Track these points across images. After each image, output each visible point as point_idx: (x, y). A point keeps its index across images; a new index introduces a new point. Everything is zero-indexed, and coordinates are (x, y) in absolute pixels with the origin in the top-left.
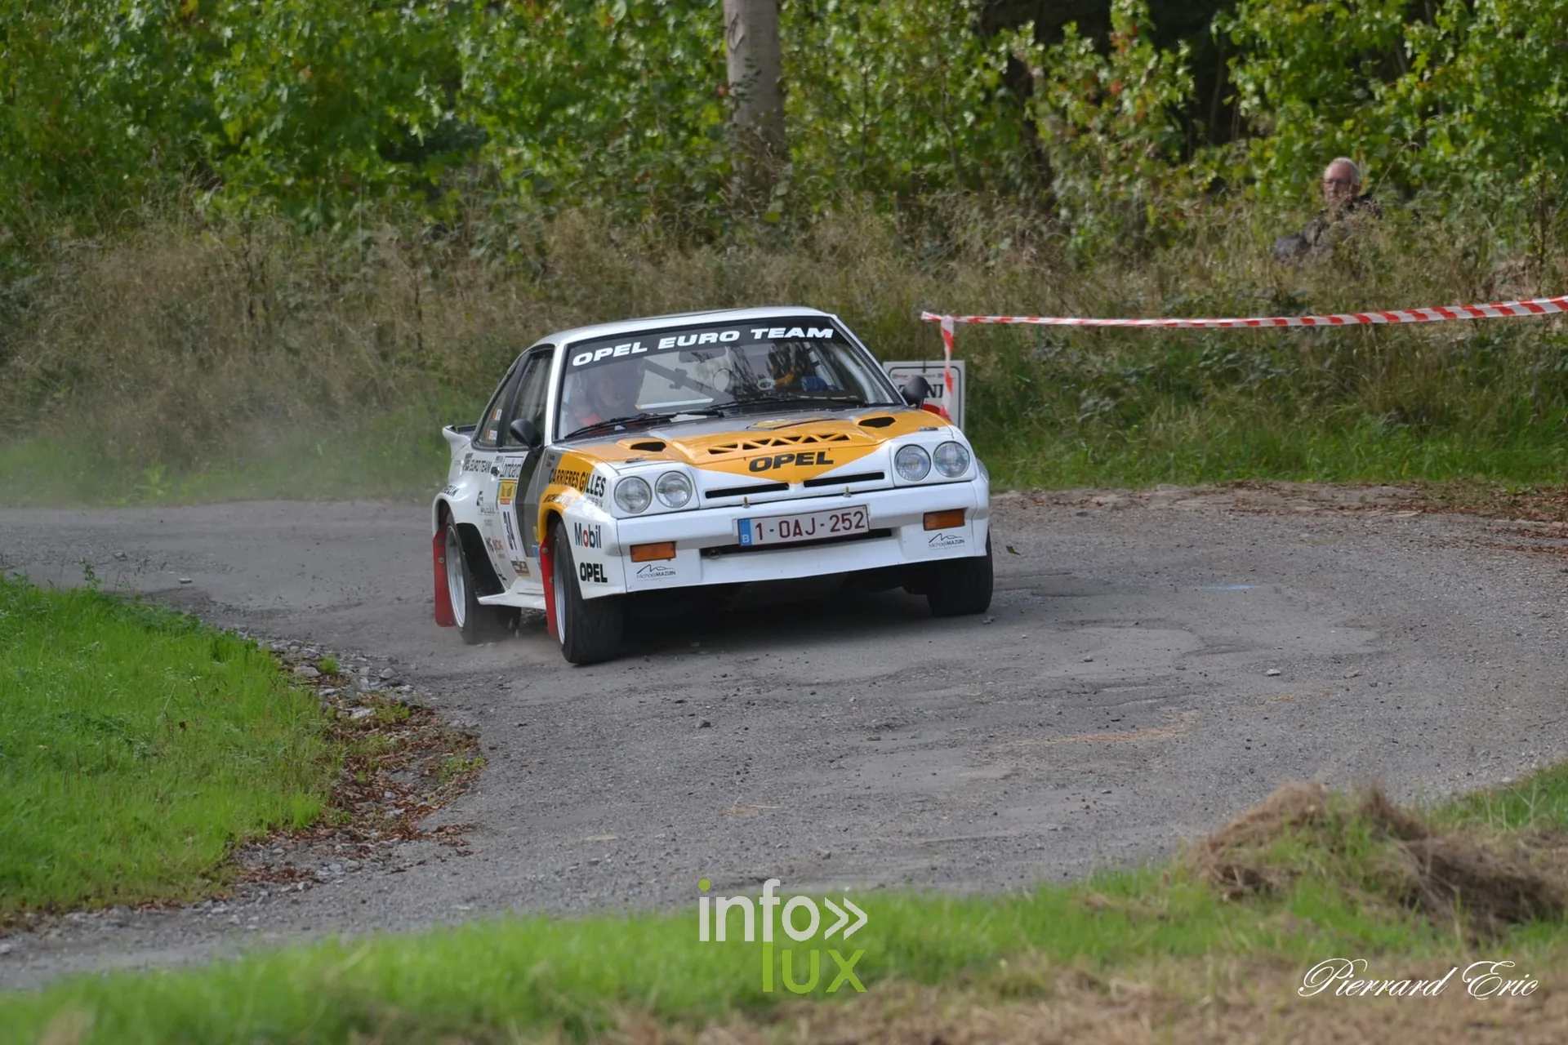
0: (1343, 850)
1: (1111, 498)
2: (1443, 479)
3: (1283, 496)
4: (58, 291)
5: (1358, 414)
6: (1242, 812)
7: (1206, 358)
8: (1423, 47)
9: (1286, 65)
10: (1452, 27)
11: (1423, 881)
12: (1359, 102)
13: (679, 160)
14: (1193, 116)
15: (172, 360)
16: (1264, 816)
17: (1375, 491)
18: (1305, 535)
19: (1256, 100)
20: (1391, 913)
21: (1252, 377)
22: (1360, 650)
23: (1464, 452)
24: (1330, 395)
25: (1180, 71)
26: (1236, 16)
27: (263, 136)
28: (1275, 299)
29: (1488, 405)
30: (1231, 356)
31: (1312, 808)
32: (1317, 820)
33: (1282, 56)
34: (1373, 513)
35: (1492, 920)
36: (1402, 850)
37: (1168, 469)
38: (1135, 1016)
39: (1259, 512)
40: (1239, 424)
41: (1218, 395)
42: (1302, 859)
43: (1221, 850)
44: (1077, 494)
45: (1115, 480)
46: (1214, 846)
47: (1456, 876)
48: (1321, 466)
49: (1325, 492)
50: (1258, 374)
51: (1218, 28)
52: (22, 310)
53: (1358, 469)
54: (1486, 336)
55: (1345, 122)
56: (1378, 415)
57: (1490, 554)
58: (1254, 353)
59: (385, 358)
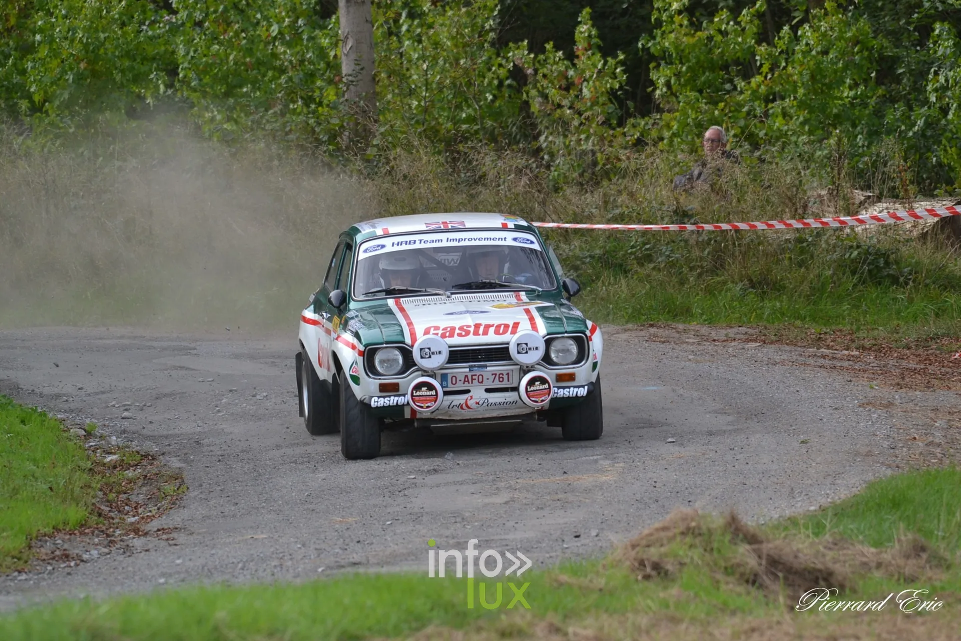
0: (712, 549)
2: (776, 323)
3: (678, 332)
5: (725, 283)
6: (649, 525)
7: (633, 247)
8: (767, 59)
9: (684, 68)
10: (784, 47)
11: (761, 570)
12: (728, 92)
13: (311, 121)
14: (627, 99)
16: (665, 529)
17: (735, 330)
18: (691, 357)
19: (665, 90)
20: (741, 589)
21: (660, 259)
22: (724, 428)
23: (789, 307)
24: (707, 272)
25: (618, 70)
26: (654, 38)
27: (57, 103)
28: (675, 212)
29: (804, 279)
30: (648, 246)
31: (693, 524)
32: (697, 531)
33: (682, 63)
34: (733, 344)
36: (748, 551)
37: (608, 315)
39: (663, 342)
40: (652, 287)
41: (639, 270)
42: (687, 556)
43: (637, 549)
46: (634, 546)
47: (780, 567)
48: (702, 314)
49: (704, 330)
50: (664, 258)
51: (642, 44)
53: (724, 316)
54: (803, 236)
55: (720, 104)
56: (737, 284)
57: (804, 370)
58: (661, 245)
59: (129, 240)
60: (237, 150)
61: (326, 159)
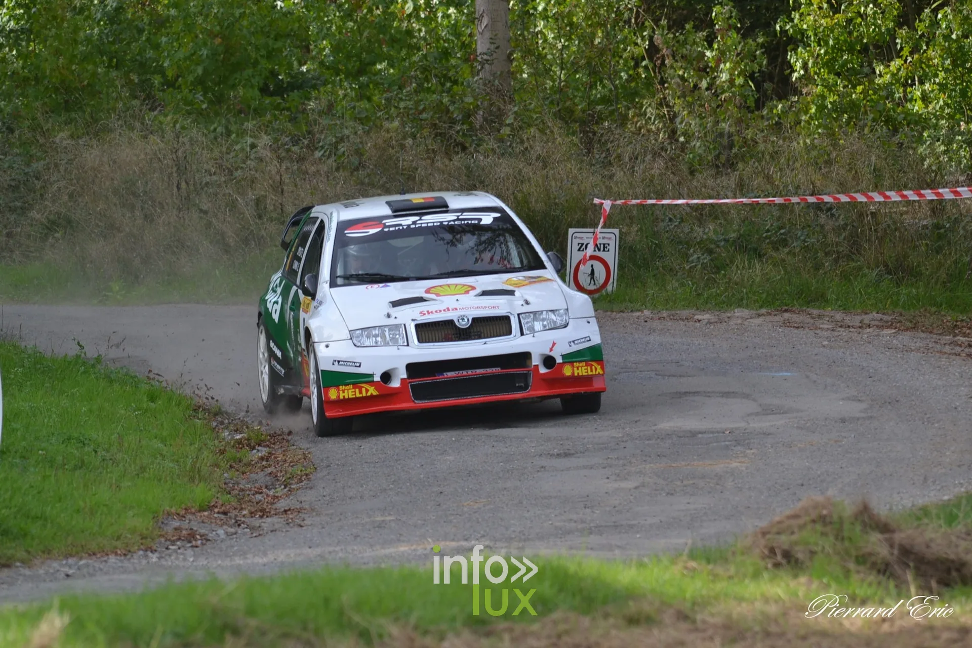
0: (843, 539)
1: (706, 317)
2: (912, 311)
3: (813, 318)
4: (59, 171)
5: (860, 269)
6: (780, 512)
7: (768, 231)
8: (906, 43)
9: (822, 51)
10: (925, 30)
11: (892, 559)
12: (867, 75)
13: (446, 100)
14: (764, 81)
15: (128, 215)
16: (796, 516)
17: (870, 316)
18: (825, 343)
19: (802, 72)
20: (872, 578)
22: (858, 415)
23: (925, 294)
24: (843, 257)
25: (758, 52)
26: (792, 20)
29: (941, 265)
30: (782, 231)
31: (825, 512)
32: (828, 520)
33: (819, 45)
34: (868, 330)
35: (934, 584)
36: (880, 540)
37: (742, 299)
38: (711, 638)
39: (798, 328)
40: (786, 272)
41: (775, 254)
42: (818, 544)
43: (768, 536)
44: (685, 313)
45: (709, 305)
46: (764, 534)
47: (912, 557)
48: (837, 300)
49: (839, 316)
51: (780, 27)
52: (36, 182)
53: (860, 302)
54: (941, 222)
55: (858, 88)
56: (872, 269)
57: (940, 358)
58: (797, 229)
59: (260, 217)
60: (371, 128)
61: (460, 139)
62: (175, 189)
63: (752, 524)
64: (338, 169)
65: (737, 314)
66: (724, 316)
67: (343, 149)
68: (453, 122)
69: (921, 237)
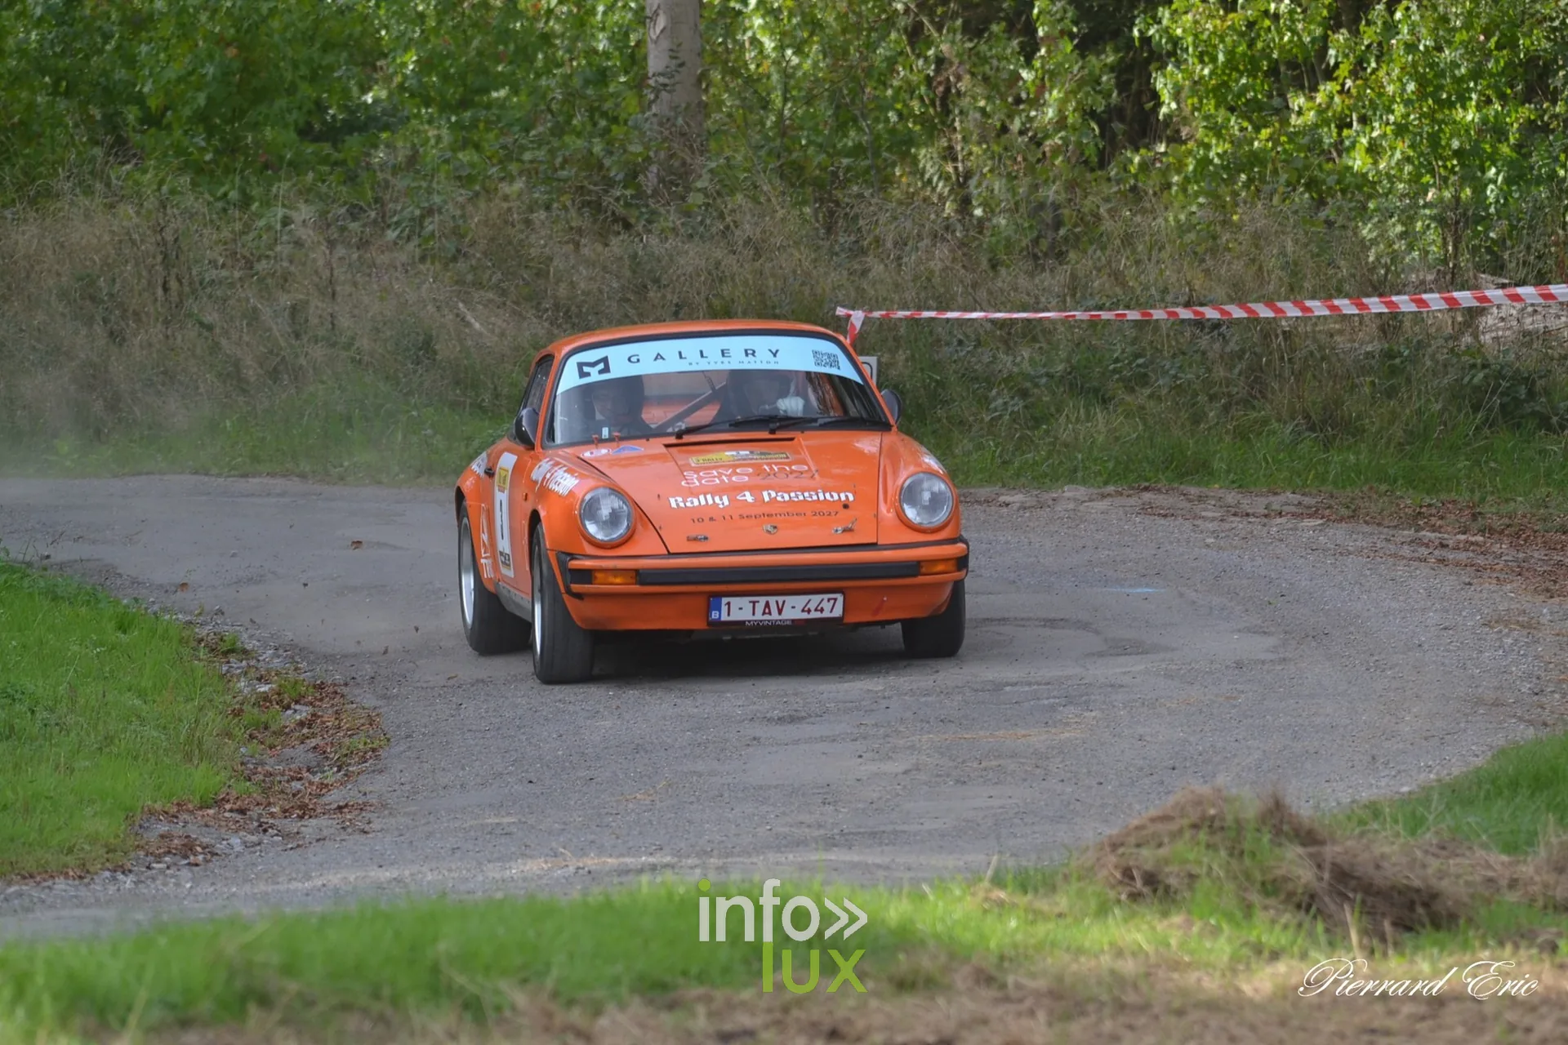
0: (1241, 854)
1: (1017, 498)
2: (1349, 489)
3: (1190, 501)
5: (1265, 422)
6: (1140, 811)
7: (1117, 360)
8: (1346, 55)
9: (1206, 72)
10: (1375, 38)
11: (1320, 887)
12: (1277, 112)
13: (598, 148)
14: (1112, 120)
15: (84, 332)
16: (1165, 818)
17: (1281, 498)
18: (1210, 541)
19: (1174, 106)
20: (1288, 918)
21: (1161, 382)
22: (1262, 656)
23: (1370, 462)
24: (1238, 402)
25: (1105, 78)
26: (1158, 21)
27: (186, 112)
29: (1394, 416)
30: (1140, 361)
31: (1212, 811)
32: (1217, 824)
33: (1202, 61)
34: (1279, 520)
35: (1387, 926)
36: (1300, 856)
37: (1075, 471)
38: (1032, 1013)
39: (1165, 516)
40: (1146, 427)
41: (1128, 399)
42: (1201, 862)
43: (1121, 850)
44: (984, 492)
45: (1023, 480)
46: (1114, 846)
47: (1354, 883)
48: (1228, 472)
49: (1231, 497)
50: (1167, 379)
51: (1140, 31)
53: (1264, 476)
54: (1395, 348)
55: (1263, 131)
56: (1285, 423)
57: (1394, 565)
58: (1164, 358)
59: (297, 336)
60: (477, 194)
61: (620, 210)
62: (160, 292)
63: (1093, 831)
64: (423, 259)
65: (1067, 494)
66: (1047, 496)
67: (431, 228)
68: (610, 183)
69: (1364, 371)
